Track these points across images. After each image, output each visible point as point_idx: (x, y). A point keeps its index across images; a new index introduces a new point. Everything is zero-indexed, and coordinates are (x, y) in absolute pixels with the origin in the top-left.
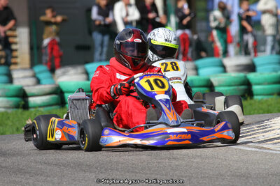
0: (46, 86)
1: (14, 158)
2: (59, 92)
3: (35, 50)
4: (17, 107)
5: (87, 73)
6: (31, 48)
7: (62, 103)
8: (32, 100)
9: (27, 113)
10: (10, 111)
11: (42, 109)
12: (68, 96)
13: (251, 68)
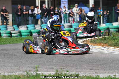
0: (17, 31)
1: (9, 51)
2: (20, 33)
3: (14, 21)
4: (9, 36)
5: (27, 27)
6: (13, 20)
7: (21, 36)
8: (13, 35)
9: (12, 38)
10: (7, 38)
11: (15, 37)
12: (22, 34)
13: (71, 26)
